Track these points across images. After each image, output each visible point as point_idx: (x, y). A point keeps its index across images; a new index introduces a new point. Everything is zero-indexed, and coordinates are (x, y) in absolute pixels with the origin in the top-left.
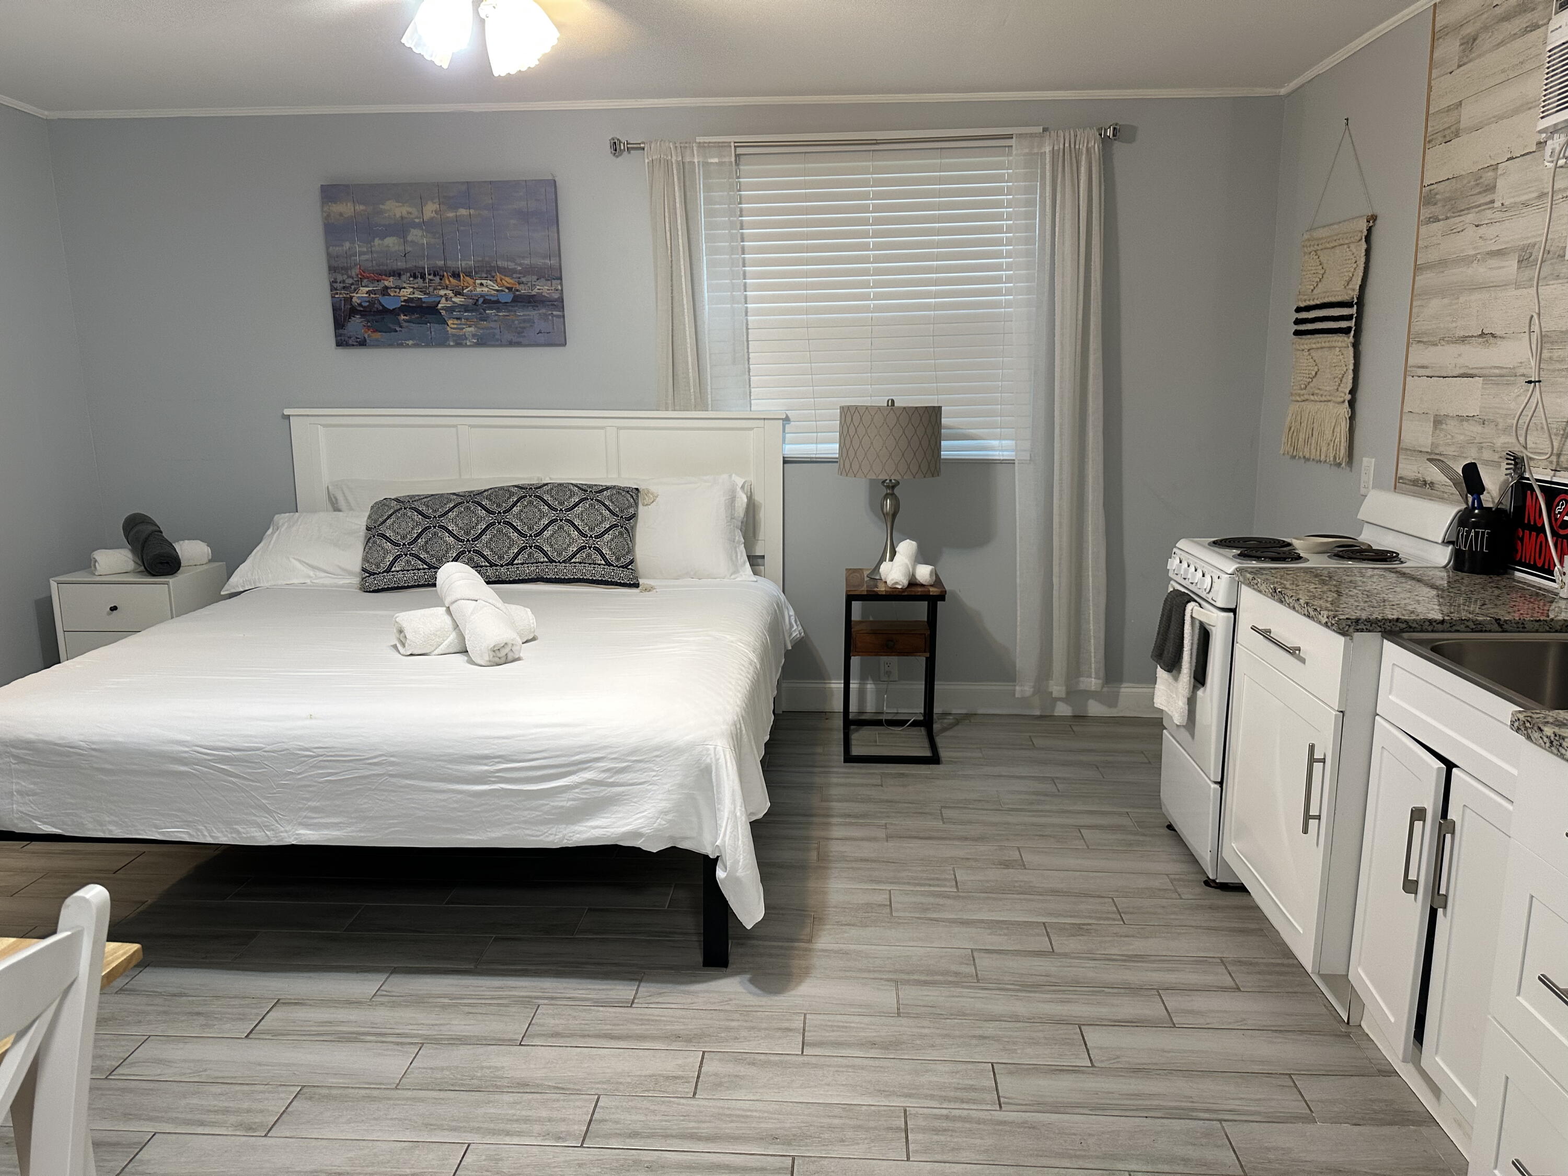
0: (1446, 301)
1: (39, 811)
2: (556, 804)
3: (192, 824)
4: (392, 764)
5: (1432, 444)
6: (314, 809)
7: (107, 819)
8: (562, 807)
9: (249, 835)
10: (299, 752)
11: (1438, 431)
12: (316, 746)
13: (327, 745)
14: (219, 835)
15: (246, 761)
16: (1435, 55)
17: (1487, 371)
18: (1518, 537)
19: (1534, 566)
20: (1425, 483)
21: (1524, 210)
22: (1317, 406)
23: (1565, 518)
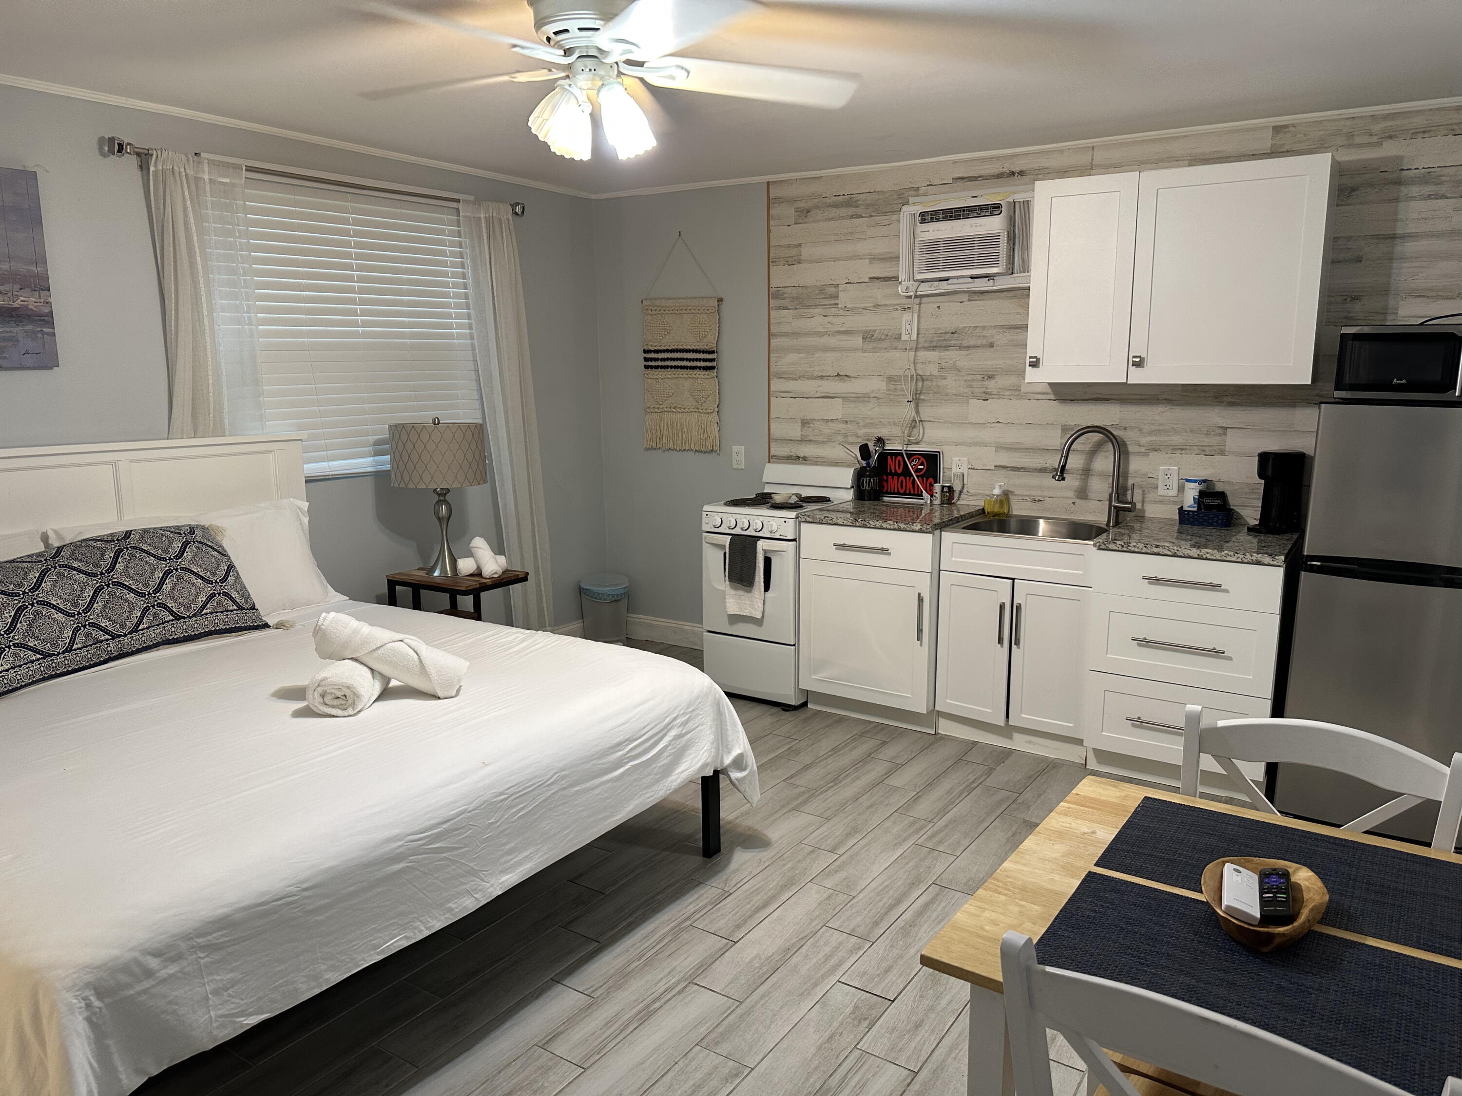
0: (801, 355)
1: (242, 1002)
2: (660, 764)
3: (409, 925)
4: (564, 777)
5: (801, 435)
6: (509, 852)
7: (324, 967)
8: (664, 765)
9: (460, 908)
10: (495, 800)
11: (806, 428)
12: (507, 787)
13: (515, 783)
14: (434, 922)
15: (457, 829)
16: (771, 212)
17: (845, 395)
18: (884, 480)
19: (898, 493)
20: (798, 458)
21: (864, 312)
22: (679, 415)
23: (919, 467)
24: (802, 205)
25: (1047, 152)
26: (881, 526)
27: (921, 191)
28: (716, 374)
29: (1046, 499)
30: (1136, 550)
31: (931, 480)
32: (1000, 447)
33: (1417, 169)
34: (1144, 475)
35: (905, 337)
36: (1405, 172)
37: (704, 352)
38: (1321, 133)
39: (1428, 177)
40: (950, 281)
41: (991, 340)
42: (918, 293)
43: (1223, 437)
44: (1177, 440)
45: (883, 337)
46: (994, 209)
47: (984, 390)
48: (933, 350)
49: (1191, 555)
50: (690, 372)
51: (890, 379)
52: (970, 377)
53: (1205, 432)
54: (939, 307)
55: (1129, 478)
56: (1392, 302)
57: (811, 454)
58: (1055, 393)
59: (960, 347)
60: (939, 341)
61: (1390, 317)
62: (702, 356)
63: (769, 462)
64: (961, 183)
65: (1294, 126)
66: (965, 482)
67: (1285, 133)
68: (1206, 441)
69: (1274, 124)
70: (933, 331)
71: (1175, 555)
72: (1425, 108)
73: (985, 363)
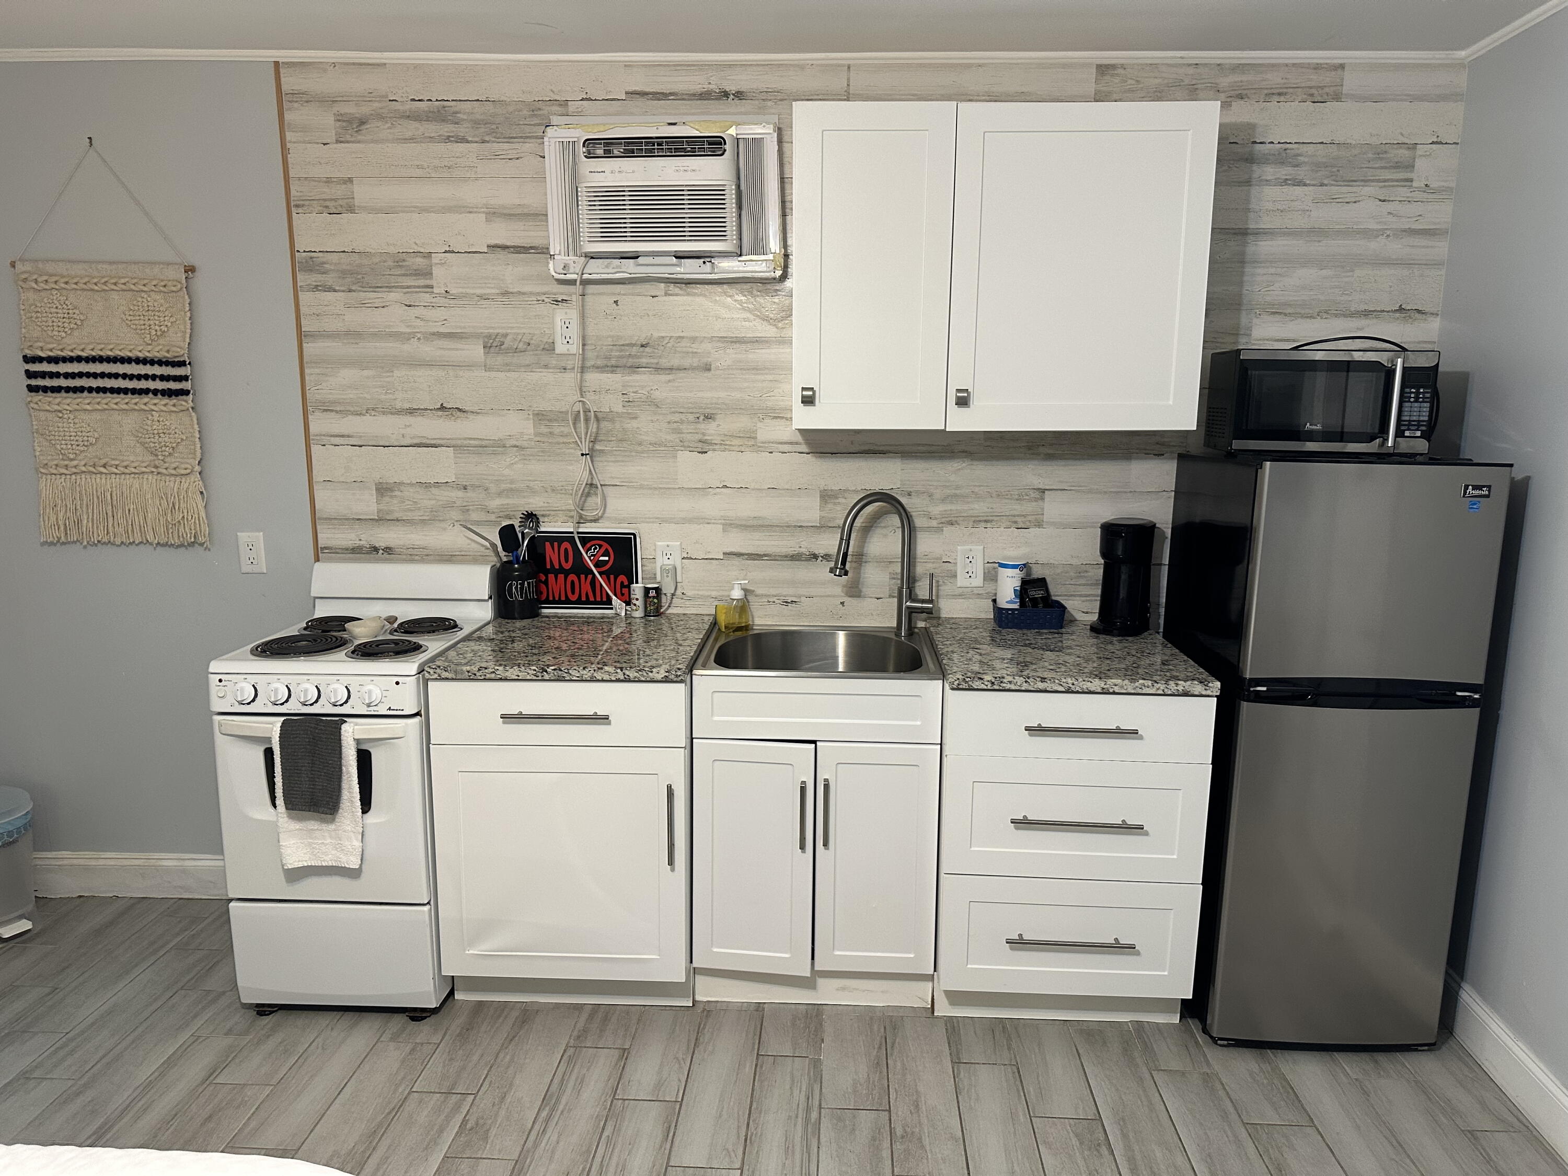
0: (367, 373)
5: (378, 511)
11: (387, 499)
16: (288, 116)
17: (459, 442)
18: (541, 581)
19: (568, 601)
20: (375, 549)
21: (483, 302)
22: (115, 480)
23: (602, 558)
24: (349, 109)
25: (780, 66)
26: (592, 677)
27: (572, 107)
28: (191, 404)
29: (803, 599)
30: (1013, 687)
31: (622, 578)
32: (729, 525)
33: (1272, 143)
34: (937, 559)
35: (560, 348)
36: (1258, 147)
37: (168, 363)
38: (1157, 81)
39: (1285, 156)
40: (640, 260)
41: (705, 360)
42: (586, 276)
43: (1040, 503)
44: (980, 508)
45: (521, 346)
46: (714, 146)
47: (700, 436)
48: (612, 372)
49: (1092, 689)
50: (136, 399)
51: (540, 417)
52: (676, 417)
53: (1017, 497)
54: (616, 302)
55: (918, 564)
56: (1244, 320)
57: (401, 543)
58: (808, 442)
59: (657, 369)
60: (622, 357)
61: (1243, 340)
62: (157, 370)
63: (317, 559)
64: (640, 102)
65: (1123, 67)
66: (679, 579)
67: (1112, 75)
68: (1017, 508)
69: (1100, 62)
70: (610, 340)
71: (1069, 691)
72: (1281, 61)
73: (700, 394)
